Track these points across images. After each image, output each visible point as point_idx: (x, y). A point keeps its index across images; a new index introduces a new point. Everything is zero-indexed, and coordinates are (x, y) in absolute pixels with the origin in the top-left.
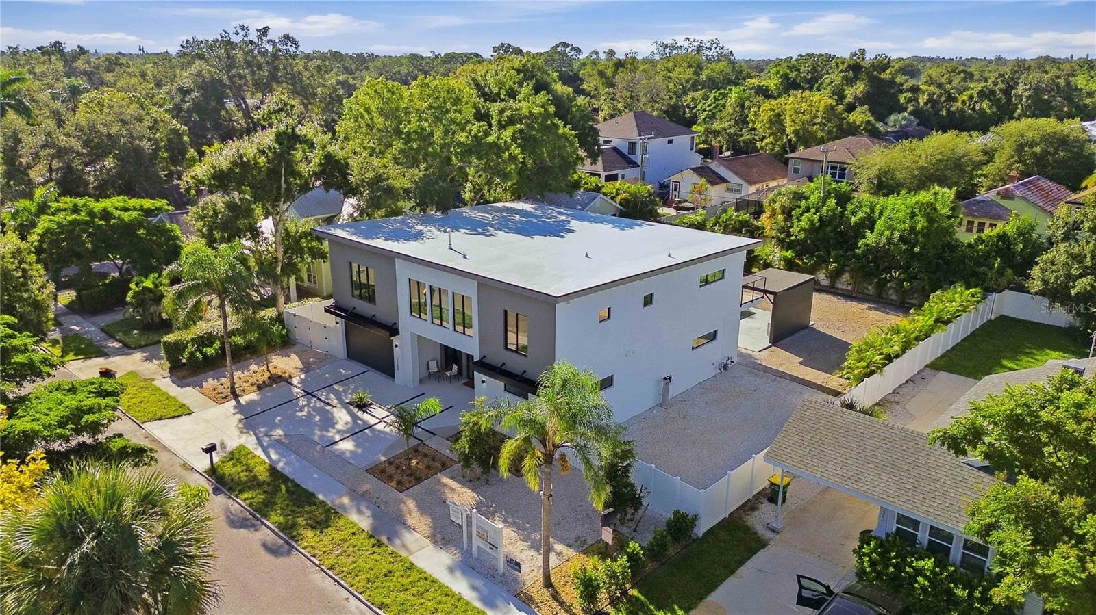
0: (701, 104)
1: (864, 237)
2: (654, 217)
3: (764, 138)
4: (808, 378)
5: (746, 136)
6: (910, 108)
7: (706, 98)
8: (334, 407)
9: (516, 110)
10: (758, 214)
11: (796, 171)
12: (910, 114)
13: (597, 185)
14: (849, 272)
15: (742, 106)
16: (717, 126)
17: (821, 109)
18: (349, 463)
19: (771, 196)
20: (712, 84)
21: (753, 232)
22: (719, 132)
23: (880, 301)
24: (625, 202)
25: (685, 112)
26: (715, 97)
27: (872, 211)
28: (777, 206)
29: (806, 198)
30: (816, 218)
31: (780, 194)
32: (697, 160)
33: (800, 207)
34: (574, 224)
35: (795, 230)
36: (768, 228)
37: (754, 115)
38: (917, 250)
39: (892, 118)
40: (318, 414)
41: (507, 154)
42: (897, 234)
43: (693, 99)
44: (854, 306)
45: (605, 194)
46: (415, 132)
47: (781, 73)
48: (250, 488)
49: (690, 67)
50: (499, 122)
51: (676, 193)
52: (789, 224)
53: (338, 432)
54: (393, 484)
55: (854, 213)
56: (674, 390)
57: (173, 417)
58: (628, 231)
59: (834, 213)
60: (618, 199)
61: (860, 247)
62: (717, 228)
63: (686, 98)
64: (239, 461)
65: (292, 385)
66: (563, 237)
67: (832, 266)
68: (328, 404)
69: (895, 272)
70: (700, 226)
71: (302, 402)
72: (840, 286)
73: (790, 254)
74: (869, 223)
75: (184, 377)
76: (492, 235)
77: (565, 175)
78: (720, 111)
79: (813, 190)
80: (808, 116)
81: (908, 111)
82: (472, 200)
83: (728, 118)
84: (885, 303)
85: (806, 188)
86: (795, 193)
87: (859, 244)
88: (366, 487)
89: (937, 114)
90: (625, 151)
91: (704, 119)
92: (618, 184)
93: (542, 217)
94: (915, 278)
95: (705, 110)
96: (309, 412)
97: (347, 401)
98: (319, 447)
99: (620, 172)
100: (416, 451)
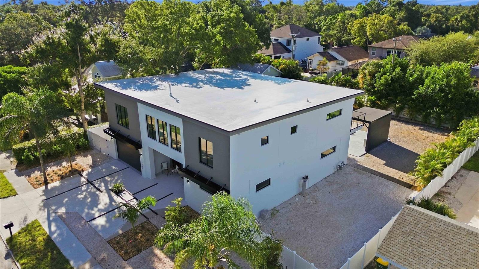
0: (323, 22)
1: (418, 89)
2: (300, 78)
3: (355, 38)
4: (390, 175)
5: (345, 38)
6: (427, 24)
7: (325, 19)
8: (102, 192)
9: (221, 15)
10: (355, 76)
11: (373, 54)
12: (427, 27)
13: (269, 61)
14: (408, 108)
15: (344, 23)
16: (331, 33)
17: (385, 23)
18: (99, 235)
19: (363, 66)
20: (328, 13)
21: (353, 86)
22: (332, 36)
23: (426, 125)
24: (283, 70)
25: (315, 27)
26: (330, 19)
27: (422, 74)
28: (367, 71)
29: (383, 67)
30: (390, 78)
31: (368, 65)
32: (321, 49)
33: (380, 72)
34: (251, 81)
35: (377, 85)
36: (361, 83)
37: (351, 26)
38: (450, 96)
39: (418, 29)
40: (90, 197)
41: (214, 40)
42: (438, 87)
43: (319, 20)
44: (410, 128)
45: (273, 65)
46: (161, 27)
47: (363, 7)
48: (28, 255)
49: (317, 4)
50: (212, 23)
51: (311, 65)
52: (373, 81)
53: (99, 210)
54: (122, 253)
55: (411, 75)
56: (309, 184)
57: (4, 198)
58: (283, 85)
59: (399, 75)
60: (280, 68)
61: (415, 94)
62: (333, 83)
63: (315, 20)
64: (30, 233)
65: (82, 176)
66: (243, 89)
67: (398, 105)
68: (99, 190)
69: (436, 109)
70: (324, 82)
71: (84, 188)
72: (402, 116)
73: (373, 98)
74: (420, 81)
75: (23, 170)
76: (201, 87)
77: (249, 53)
78: (333, 26)
79: (388, 62)
80: (378, 27)
81: (426, 25)
82: (198, 68)
83: (336, 29)
84: (429, 126)
85: (382, 62)
86: (377, 64)
87: (415, 93)
88: (104, 255)
89: (440, 27)
90: (285, 44)
91: (324, 30)
92: (280, 60)
93: (233, 77)
94: (448, 112)
95: (325, 25)
96: (85, 196)
97: (110, 188)
98: (83, 222)
99: (282, 55)
100: (143, 227)
